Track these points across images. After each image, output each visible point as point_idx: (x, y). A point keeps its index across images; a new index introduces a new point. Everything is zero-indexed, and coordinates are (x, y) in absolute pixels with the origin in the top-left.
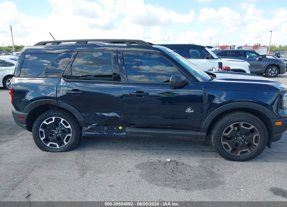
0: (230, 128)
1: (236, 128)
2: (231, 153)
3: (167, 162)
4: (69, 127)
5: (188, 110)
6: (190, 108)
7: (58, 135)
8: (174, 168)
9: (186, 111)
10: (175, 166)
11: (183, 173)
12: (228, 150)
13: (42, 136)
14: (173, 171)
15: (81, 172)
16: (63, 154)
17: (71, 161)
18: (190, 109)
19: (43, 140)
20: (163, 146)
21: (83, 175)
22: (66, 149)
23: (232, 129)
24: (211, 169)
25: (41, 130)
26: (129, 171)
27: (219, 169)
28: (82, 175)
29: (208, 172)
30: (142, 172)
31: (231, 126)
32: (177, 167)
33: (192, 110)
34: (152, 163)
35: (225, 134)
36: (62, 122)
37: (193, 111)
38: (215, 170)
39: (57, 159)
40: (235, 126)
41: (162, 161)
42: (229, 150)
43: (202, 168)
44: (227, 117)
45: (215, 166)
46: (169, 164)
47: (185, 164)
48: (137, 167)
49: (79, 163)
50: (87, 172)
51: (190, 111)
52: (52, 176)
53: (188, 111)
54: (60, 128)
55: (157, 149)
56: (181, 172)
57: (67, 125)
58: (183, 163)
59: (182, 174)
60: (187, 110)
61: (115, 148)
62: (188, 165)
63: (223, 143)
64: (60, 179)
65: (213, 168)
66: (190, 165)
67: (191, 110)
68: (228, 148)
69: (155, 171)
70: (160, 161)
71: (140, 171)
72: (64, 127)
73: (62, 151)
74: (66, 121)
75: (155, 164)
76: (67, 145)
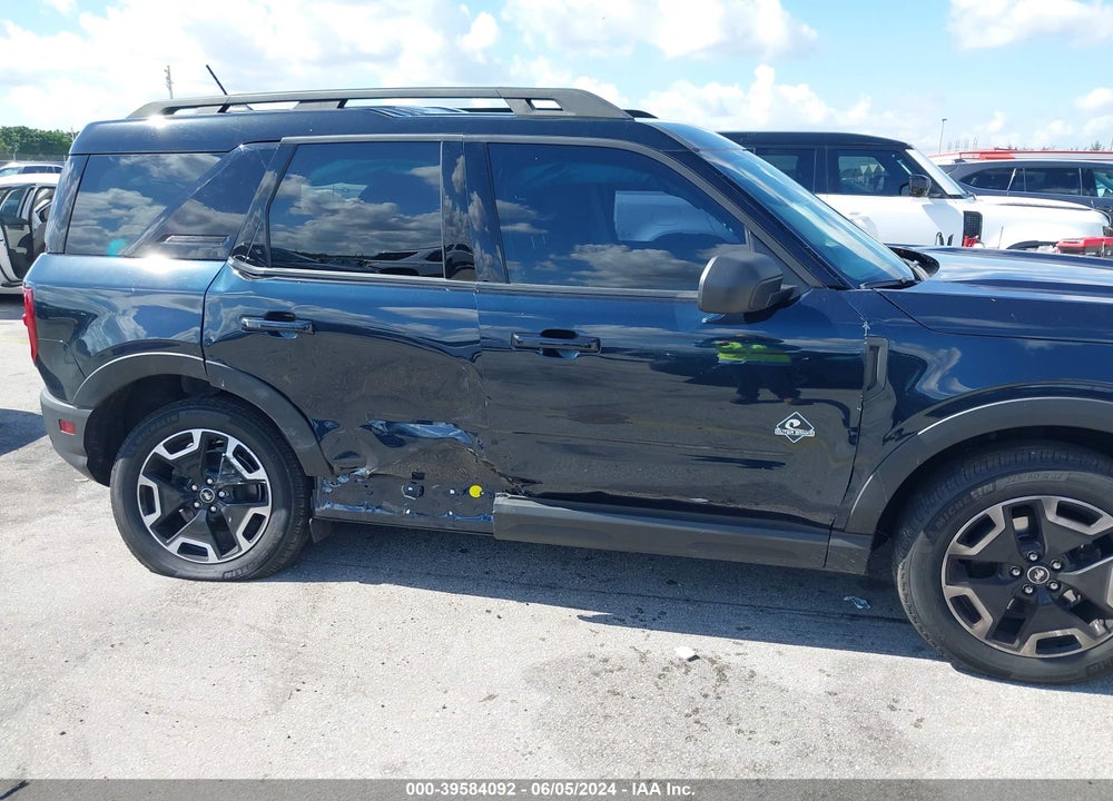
0: (986, 524)
1: (1021, 523)
2: (986, 638)
3: (677, 662)
4: (261, 474)
5: (787, 426)
6: (796, 417)
7: (213, 509)
8: (706, 696)
9: (778, 431)
10: (708, 686)
11: (743, 726)
12: (971, 627)
13: (151, 510)
14: (696, 711)
15: (280, 685)
16: (230, 592)
17: (253, 628)
18: (797, 423)
19: (151, 527)
20: (671, 582)
21: (284, 701)
22: (245, 570)
23: (1001, 525)
24: (885, 713)
25: (143, 481)
26: (491, 697)
27: (921, 720)
28: (280, 699)
29: (867, 728)
30: (550, 703)
31: (996, 512)
32: (719, 690)
33: (808, 428)
34: (606, 661)
35: (962, 547)
36: (229, 454)
37: (811, 433)
38: (901, 723)
39: (197, 610)
40: (1015, 511)
41: (655, 654)
42: (979, 626)
43: (838, 702)
44: (978, 469)
45: (905, 703)
46: (686, 673)
47: (757, 679)
48: (536, 677)
49: (282, 640)
50: (303, 688)
51: (798, 432)
52: (151, 696)
53: (789, 431)
54: (223, 477)
55: (640, 595)
56: (734, 720)
57: (252, 467)
58: (753, 675)
59: (739, 731)
60: (783, 427)
61: (458, 577)
62: (773, 686)
63: (950, 591)
64: (179, 715)
65: (892, 708)
66: (784, 683)
67: (803, 426)
68: (974, 616)
69: (612, 705)
70: (643, 658)
71: (539, 699)
72: (238, 474)
73: (229, 575)
74: (249, 451)
75: (621, 669)
76: (251, 552)
